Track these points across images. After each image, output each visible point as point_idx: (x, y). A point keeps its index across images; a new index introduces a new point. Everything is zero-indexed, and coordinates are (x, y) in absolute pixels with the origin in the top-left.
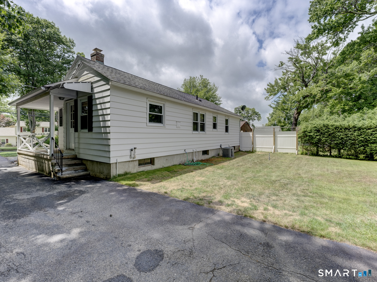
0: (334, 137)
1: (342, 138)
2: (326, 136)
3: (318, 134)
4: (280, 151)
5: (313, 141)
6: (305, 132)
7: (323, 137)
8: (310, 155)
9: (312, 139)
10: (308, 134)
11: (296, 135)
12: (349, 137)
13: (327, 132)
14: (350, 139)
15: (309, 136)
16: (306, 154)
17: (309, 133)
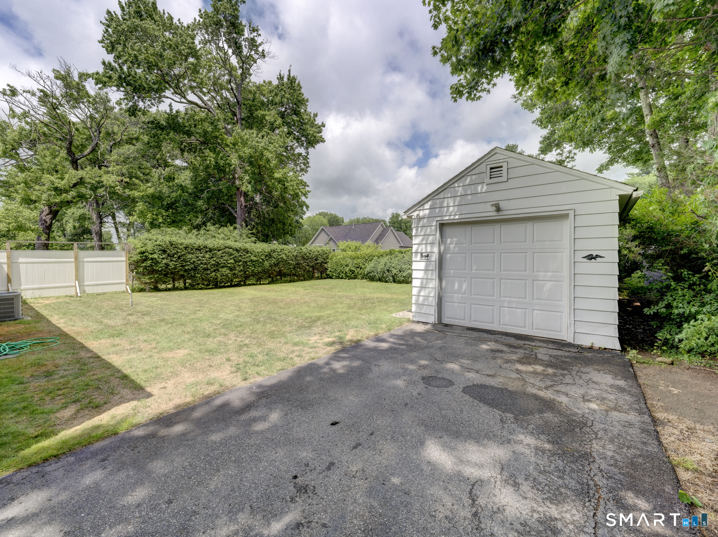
0: (184, 260)
1: (194, 262)
2: (174, 259)
3: (164, 256)
4: (89, 290)
5: (157, 268)
6: (144, 253)
7: (172, 261)
8: (149, 291)
9: (156, 264)
10: (150, 256)
11: (124, 259)
12: (200, 260)
13: (175, 254)
14: (202, 263)
15: (152, 259)
16: (141, 290)
17: (152, 254)
